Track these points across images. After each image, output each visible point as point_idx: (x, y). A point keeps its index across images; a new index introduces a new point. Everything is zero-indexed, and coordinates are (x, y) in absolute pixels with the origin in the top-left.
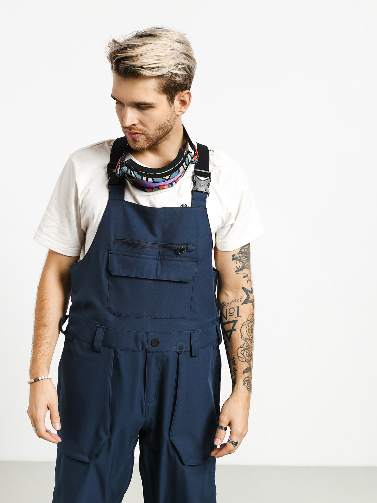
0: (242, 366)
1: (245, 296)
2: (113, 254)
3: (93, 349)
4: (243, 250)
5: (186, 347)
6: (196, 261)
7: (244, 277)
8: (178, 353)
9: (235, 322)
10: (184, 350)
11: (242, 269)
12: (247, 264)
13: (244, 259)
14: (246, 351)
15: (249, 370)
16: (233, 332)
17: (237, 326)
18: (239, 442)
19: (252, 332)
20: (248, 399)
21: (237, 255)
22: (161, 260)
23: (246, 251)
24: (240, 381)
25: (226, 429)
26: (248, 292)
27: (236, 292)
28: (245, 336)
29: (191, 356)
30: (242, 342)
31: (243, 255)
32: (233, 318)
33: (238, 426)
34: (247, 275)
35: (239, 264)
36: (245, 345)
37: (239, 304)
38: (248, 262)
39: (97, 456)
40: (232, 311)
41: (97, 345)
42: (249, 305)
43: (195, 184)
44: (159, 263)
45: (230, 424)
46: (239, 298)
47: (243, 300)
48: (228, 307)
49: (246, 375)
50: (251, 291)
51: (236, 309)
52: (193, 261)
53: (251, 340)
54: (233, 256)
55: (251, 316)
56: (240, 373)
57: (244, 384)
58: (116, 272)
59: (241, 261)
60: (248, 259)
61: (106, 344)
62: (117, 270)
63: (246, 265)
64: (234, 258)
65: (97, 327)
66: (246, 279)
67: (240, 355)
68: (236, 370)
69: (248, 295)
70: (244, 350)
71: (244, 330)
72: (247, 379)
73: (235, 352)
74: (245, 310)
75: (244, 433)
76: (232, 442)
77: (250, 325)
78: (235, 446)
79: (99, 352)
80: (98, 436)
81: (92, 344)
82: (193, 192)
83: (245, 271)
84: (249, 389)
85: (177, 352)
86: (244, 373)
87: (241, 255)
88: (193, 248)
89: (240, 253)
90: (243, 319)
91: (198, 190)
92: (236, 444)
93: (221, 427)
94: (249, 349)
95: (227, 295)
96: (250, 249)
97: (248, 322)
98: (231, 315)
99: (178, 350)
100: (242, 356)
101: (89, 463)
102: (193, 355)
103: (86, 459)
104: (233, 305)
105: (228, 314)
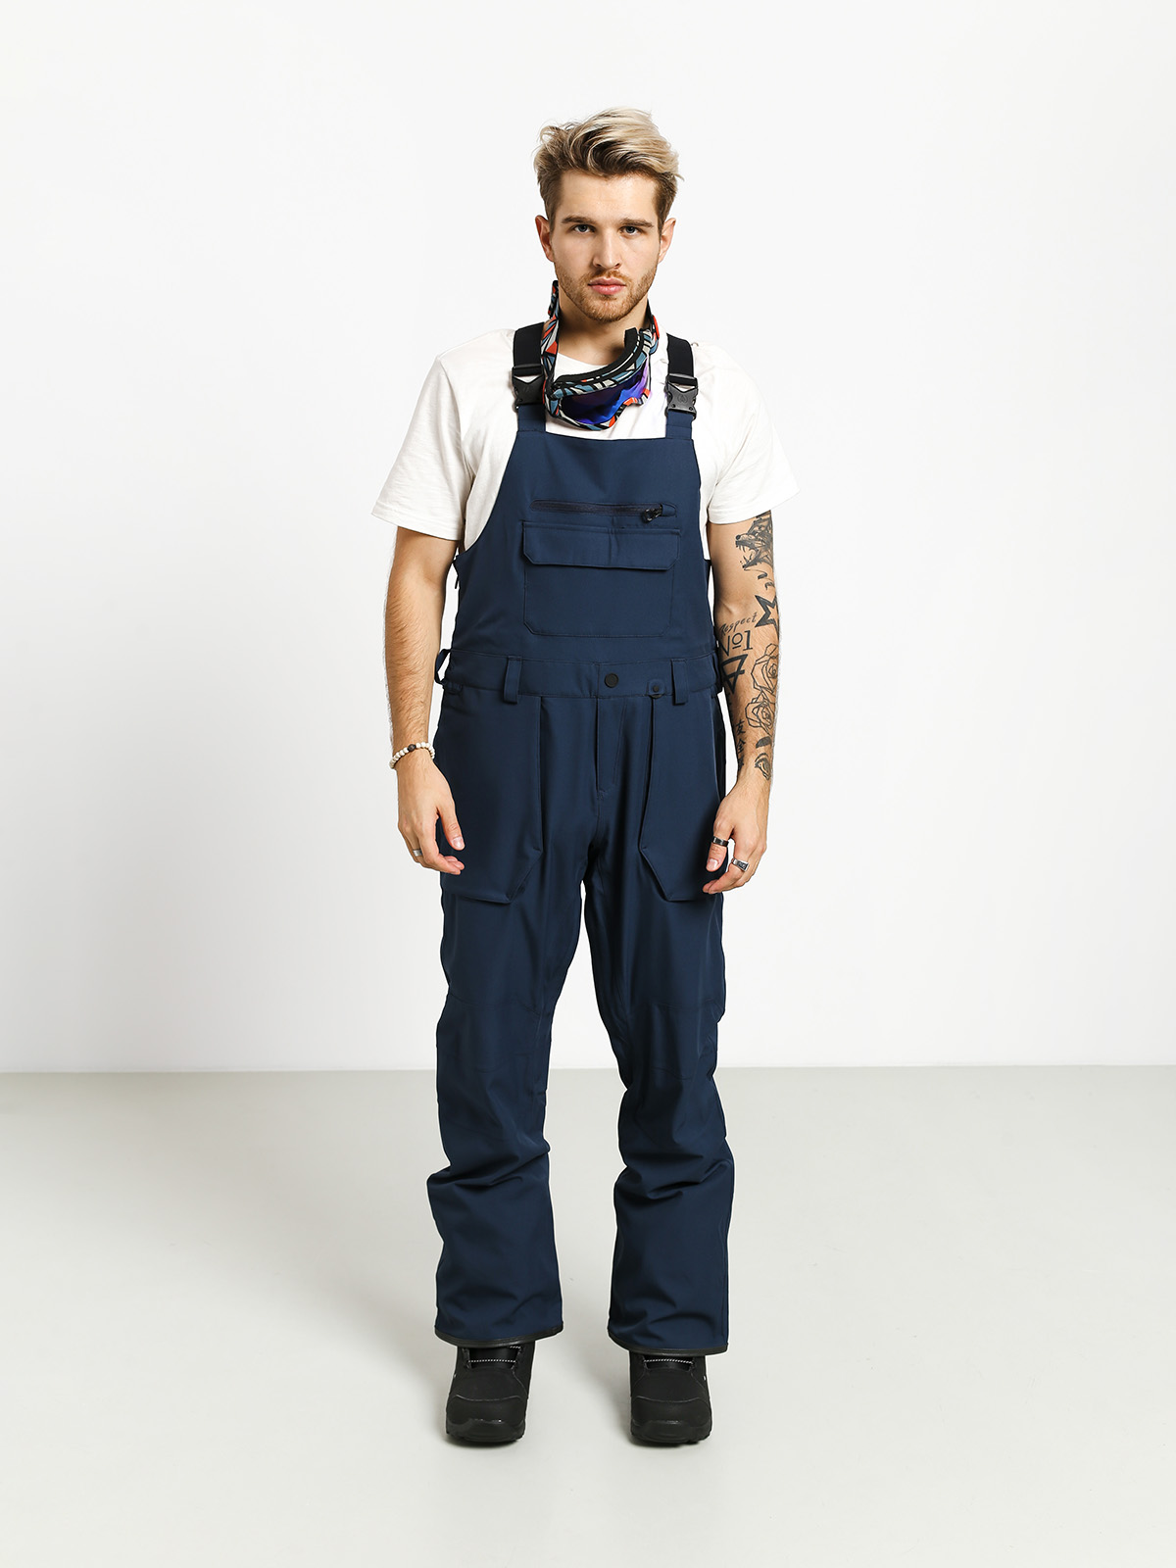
0: (754, 734)
1: (761, 613)
2: (530, 526)
3: (502, 698)
4: (756, 529)
5: (665, 687)
6: (678, 534)
7: (759, 577)
8: (652, 698)
9: (743, 658)
10: (662, 692)
11: (754, 563)
12: (766, 554)
13: (758, 544)
14: (761, 709)
15: (768, 741)
16: (740, 676)
17: (747, 666)
18: (750, 863)
19: (775, 676)
20: (766, 791)
21: (745, 536)
22: (616, 533)
23: (762, 528)
24: (751, 761)
25: (726, 844)
26: (769, 605)
27: (746, 607)
28: (760, 682)
29: (674, 703)
30: (755, 693)
31: (756, 537)
32: (739, 652)
33: (747, 836)
34: (766, 575)
35: (749, 553)
36: (761, 699)
37: (751, 626)
38: (766, 550)
39: (522, 889)
40: (737, 639)
41: (510, 689)
42: (770, 628)
43: (670, 398)
44: (613, 538)
45: (732, 835)
46: (751, 616)
47: (758, 619)
48: (731, 634)
49: (762, 750)
50: (775, 604)
51: (745, 635)
52: (673, 533)
53: (773, 691)
54: (738, 537)
55: (772, 648)
56: (750, 746)
57: (757, 766)
58: (538, 559)
59: (752, 547)
60: (768, 543)
61: (525, 690)
62: (539, 553)
63: (762, 555)
64: (740, 542)
65: (508, 659)
66: (764, 581)
67: (750, 715)
68: (744, 743)
69: (766, 609)
70: (758, 707)
71: (758, 672)
72: (764, 756)
73: (742, 710)
74: (761, 636)
75: (760, 848)
76: (739, 864)
77: (770, 664)
78: (743, 871)
79: (514, 703)
80: (521, 854)
81: (501, 690)
82: (668, 412)
83: (761, 567)
84: (768, 775)
85: (650, 696)
86: (757, 746)
87: (753, 537)
88: (672, 510)
89: (751, 532)
90: (758, 650)
91: (677, 408)
92: (742, 867)
93: (718, 841)
94: (769, 707)
95: (730, 612)
96: (771, 529)
97: (767, 658)
98: (737, 646)
99: (651, 693)
100: (755, 718)
101: (507, 905)
102: (678, 701)
103: (504, 898)
104: (740, 628)
105: (732, 645)
